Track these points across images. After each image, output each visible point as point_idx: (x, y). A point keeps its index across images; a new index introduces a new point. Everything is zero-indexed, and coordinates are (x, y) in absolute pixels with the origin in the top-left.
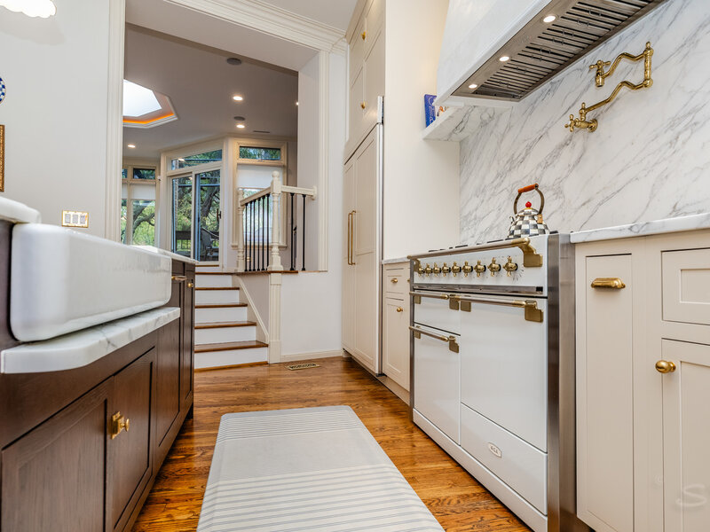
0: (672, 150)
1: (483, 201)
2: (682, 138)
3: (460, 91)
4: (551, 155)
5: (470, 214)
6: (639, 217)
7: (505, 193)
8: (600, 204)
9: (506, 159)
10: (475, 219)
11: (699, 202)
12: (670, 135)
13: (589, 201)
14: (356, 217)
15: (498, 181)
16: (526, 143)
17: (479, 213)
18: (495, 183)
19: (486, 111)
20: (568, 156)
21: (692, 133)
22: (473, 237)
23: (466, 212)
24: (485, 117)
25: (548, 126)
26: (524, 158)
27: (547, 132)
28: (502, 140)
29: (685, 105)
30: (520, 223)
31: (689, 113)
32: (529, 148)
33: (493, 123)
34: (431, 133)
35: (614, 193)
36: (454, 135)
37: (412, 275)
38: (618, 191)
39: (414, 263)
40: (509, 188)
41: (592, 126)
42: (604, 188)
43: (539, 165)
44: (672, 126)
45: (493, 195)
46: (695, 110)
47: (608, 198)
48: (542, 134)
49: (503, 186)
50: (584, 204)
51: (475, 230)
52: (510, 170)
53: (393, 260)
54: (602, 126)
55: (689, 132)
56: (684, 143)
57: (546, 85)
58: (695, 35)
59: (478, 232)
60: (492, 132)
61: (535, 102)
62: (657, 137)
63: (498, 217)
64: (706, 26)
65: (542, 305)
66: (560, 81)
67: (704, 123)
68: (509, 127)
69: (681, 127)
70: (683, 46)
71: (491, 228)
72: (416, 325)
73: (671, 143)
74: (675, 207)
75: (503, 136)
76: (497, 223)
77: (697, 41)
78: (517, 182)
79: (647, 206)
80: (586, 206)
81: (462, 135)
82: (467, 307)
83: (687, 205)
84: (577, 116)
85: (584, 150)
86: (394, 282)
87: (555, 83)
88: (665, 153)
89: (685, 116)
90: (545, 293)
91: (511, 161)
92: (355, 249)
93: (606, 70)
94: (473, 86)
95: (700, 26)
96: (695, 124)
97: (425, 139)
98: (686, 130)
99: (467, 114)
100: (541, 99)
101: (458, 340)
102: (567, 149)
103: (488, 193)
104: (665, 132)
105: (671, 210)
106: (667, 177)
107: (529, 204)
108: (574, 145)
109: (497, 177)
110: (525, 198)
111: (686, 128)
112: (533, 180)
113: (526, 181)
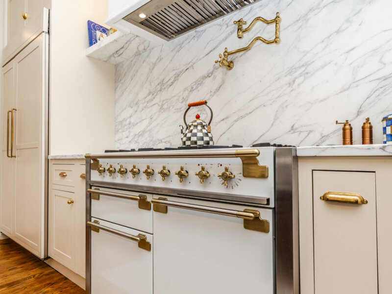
0: (290, 89)
1: (136, 111)
2: (298, 81)
3: (130, 18)
4: (196, 82)
5: (125, 120)
6: (266, 132)
7: (156, 106)
8: (236, 121)
9: (157, 82)
10: (129, 124)
11: (310, 125)
12: (289, 79)
13: (227, 118)
14: (16, 115)
15: (150, 97)
16: (174, 72)
17: (132, 120)
18: (148, 99)
19: (143, 43)
20: (210, 84)
21: (305, 79)
22: (127, 137)
23: (121, 118)
24: (141, 48)
25: (194, 61)
26: (173, 83)
27: (192, 66)
28: (153, 68)
29: (300, 60)
31: (303, 66)
32: (177, 76)
33: (146, 54)
34: (95, 52)
35: (247, 114)
36: (113, 58)
37: (88, 173)
38: (250, 113)
39: (92, 162)
40: (160, 104)
41: (230, 66)
42: (239, 110)
43: (186, 89)
44: (290, 73)
45: (146, 107)
46: (307, 65)
47: (242, 117)
48: (188, 66)
49: (155, 101)
50: (223, 120)
51: (129, 132)
52: (161, 90)
53: (62, 156)
54: (237, 67)
55: (302, 78)
56: (299, 85)
57: (192, 33)
58: (307, 15)
59: (132, 134)
60: (144, 61)
61: (183, 43)
62: (279, 78)
63: (150, 124)
64: (314, 10)
65: (267, 215)
66: (203, 31)
67: (314, 73)
68: (160, 59)
69: (296, 74)
70: (297, 21)
71: (144, 132)
72: (93, 219)
73: (290, 84)
74: (293, 127)
75: (155, 65)
76: (149, 128)
77: (309, 19)
78: (167, 100)
79: (272, 124)
80: (225, 121)
81: (119, 59)
82: (162, 209)
83: (302, 126)
85: (223, 83)
86: (63, 175)
87: (199, 31)
88: (285, 90)
89: (300, 67)
90: (272, 205)
91: (162, 83)
92: (16, 143)
93: (244, 27)
94: (143, 16)
95: (310, 10)
96: (307, 73)
97: (88, 57)
98: (300, 76)
99: (129, 42)
100: (188, 41)
101: (149, 239)
102: (208, 80)
103: (141, 106)
104: (286, 76)
105: (290, 129)
106: (287, 106)
107: (198, 117)
108: (215, 78)
109: (149, 94)
110: (194, 111)
111: (300, 75)
112: (181, 99)
113: (174, 99)
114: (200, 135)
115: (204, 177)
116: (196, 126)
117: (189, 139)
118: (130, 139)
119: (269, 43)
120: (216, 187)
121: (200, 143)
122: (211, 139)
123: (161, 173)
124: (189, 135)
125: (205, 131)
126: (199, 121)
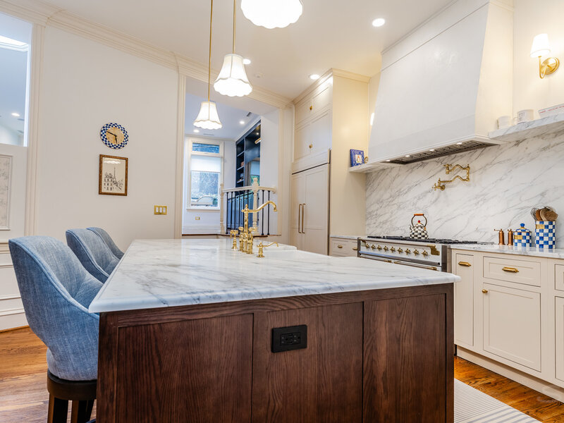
0: (476, 207)
1: (381, 207)
2: (480, 203)
4: (421, 194)
5: (373, 212)
6: (463, 230)
7: (395, 206)
8: (446, 221)
10: (376, 215)
11: (486, 229)
12: (475, 201)
13: (441, 219)
16: (408, 185)
18: (390, 200)
20: (430, 197)
21: (484, 203)
25: (420, 181)
26: (407, 192)
27: (419, 184)
28: (394, 181)
29: (481, 192)
30: (417, 230)
31: (483, 195)
32: (410, 188)
35: (452, 218)
37: (359, 247)
38: (454, 218)
40: (398, 204)
41: (443, 188)
42: (447, 215)
43: (415, 197)
44: (476, 197)
45: (388, 205)
46: (485, 195)
47: (449, 220)
48: (417, 184)
49: (394, 202)
50: (438, 220)
52: (399, 196)
54: (447, 189)
56: (481, 206)
57: (419, 163)
61: (413, 168)
62: (470, 200)
63: (391, 216)
66: (427, 163)
67: (489, 200)
69: (479, 199)
70: (481, 169)
73: (476, 204)
74: (477, 229)
75: (395, 178)
76: (390, 219)
77: (486, 169)
79: (466, 226)
81: (370, 171)
83: (482, 229)
84: (437, 184)
85: (438, 197)
86: (340, 247)
87: (424, 163)
88: (473, 208)
89: (481, 196)
90: (441, 265)
91: (399, 191)
92: (305, 225)
94: (389, 160)
96: (485, 200)
100: (416, 168)
102: (429, 194)
103: (385, 204)
104: (473, 199)
105: (475, 230)
106: (474, 217)
107: (419, 222)
108: (433, 194)
109: (391, 197)
110: (417, 218)
111: (481, 200)
112: (412, 204)
113: (407, 203)
114: (419, 232)
115: (416, 253)
116: (417, 227)
117: (413, 234)
118: (377, 224)
119: (465, 180)
120: (421, 258)
121: (423, 238)
122: (426, 234)
123: (391, 250)
124: (413, 232)
125: (422, 230)
126: (419, 224)
